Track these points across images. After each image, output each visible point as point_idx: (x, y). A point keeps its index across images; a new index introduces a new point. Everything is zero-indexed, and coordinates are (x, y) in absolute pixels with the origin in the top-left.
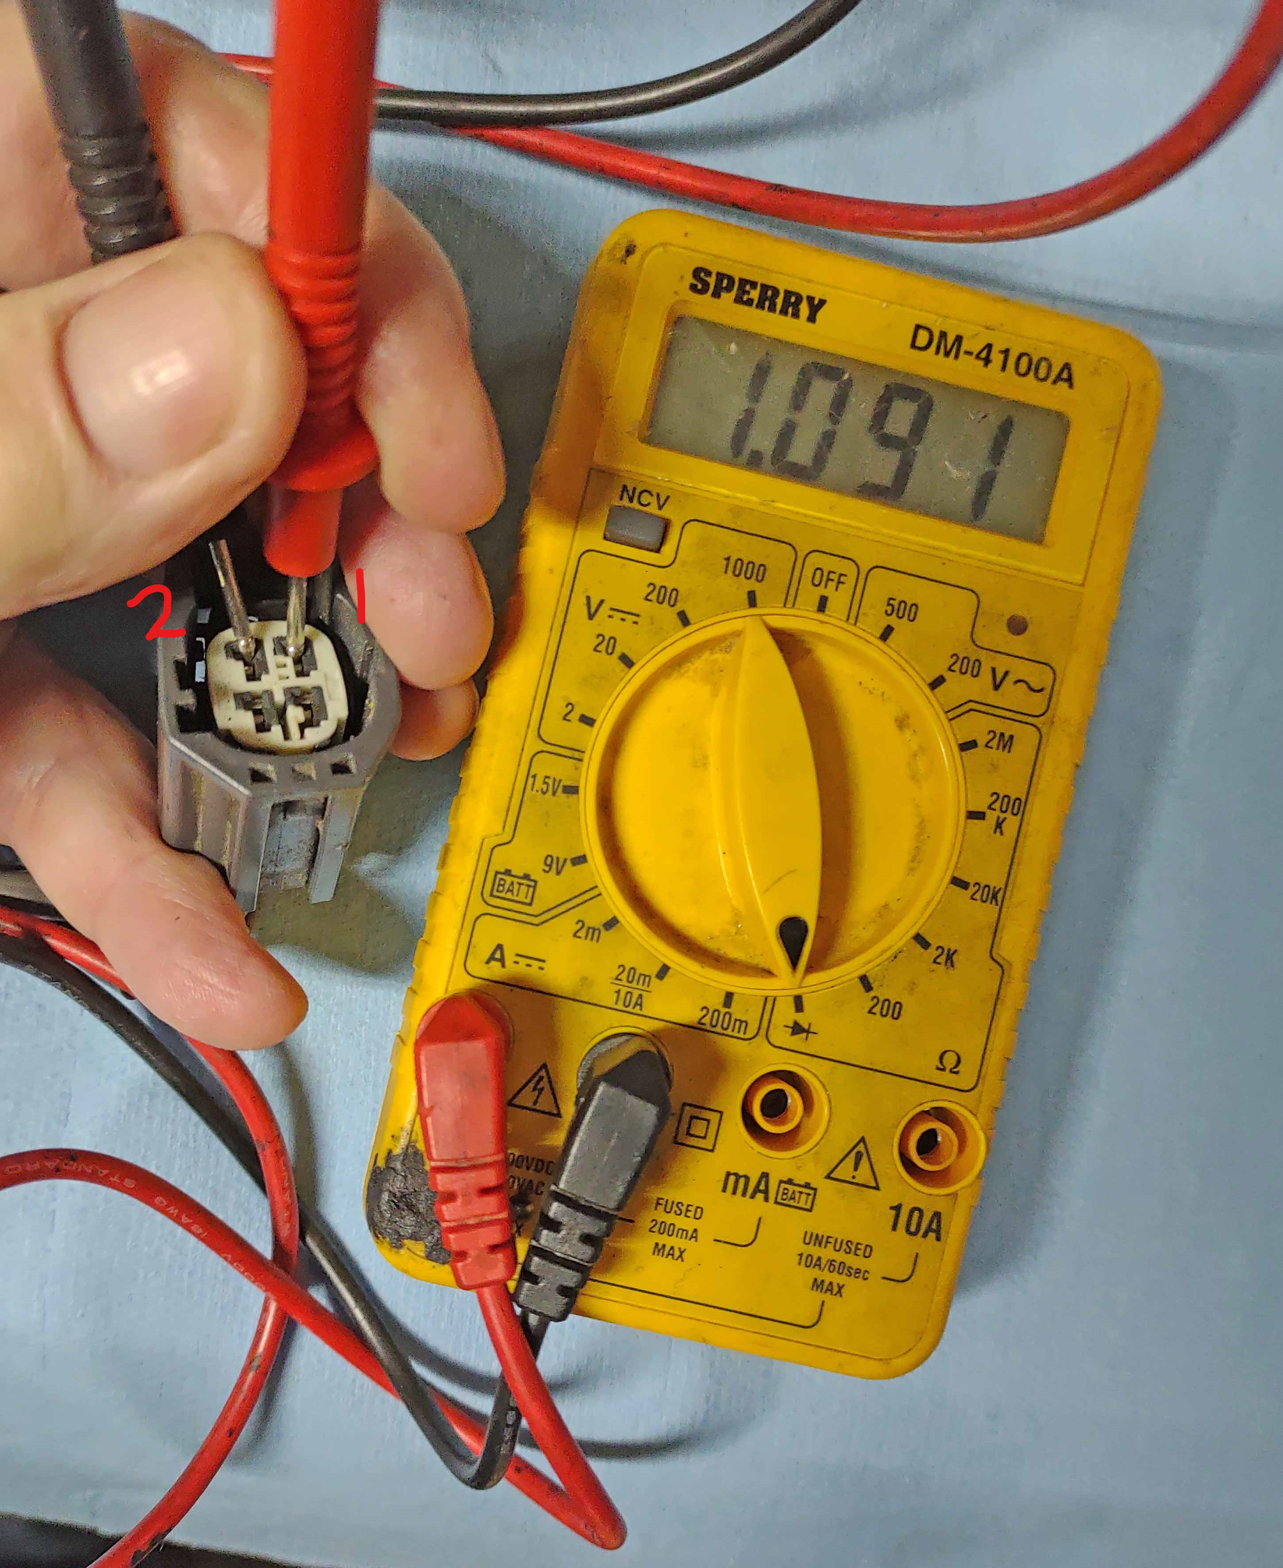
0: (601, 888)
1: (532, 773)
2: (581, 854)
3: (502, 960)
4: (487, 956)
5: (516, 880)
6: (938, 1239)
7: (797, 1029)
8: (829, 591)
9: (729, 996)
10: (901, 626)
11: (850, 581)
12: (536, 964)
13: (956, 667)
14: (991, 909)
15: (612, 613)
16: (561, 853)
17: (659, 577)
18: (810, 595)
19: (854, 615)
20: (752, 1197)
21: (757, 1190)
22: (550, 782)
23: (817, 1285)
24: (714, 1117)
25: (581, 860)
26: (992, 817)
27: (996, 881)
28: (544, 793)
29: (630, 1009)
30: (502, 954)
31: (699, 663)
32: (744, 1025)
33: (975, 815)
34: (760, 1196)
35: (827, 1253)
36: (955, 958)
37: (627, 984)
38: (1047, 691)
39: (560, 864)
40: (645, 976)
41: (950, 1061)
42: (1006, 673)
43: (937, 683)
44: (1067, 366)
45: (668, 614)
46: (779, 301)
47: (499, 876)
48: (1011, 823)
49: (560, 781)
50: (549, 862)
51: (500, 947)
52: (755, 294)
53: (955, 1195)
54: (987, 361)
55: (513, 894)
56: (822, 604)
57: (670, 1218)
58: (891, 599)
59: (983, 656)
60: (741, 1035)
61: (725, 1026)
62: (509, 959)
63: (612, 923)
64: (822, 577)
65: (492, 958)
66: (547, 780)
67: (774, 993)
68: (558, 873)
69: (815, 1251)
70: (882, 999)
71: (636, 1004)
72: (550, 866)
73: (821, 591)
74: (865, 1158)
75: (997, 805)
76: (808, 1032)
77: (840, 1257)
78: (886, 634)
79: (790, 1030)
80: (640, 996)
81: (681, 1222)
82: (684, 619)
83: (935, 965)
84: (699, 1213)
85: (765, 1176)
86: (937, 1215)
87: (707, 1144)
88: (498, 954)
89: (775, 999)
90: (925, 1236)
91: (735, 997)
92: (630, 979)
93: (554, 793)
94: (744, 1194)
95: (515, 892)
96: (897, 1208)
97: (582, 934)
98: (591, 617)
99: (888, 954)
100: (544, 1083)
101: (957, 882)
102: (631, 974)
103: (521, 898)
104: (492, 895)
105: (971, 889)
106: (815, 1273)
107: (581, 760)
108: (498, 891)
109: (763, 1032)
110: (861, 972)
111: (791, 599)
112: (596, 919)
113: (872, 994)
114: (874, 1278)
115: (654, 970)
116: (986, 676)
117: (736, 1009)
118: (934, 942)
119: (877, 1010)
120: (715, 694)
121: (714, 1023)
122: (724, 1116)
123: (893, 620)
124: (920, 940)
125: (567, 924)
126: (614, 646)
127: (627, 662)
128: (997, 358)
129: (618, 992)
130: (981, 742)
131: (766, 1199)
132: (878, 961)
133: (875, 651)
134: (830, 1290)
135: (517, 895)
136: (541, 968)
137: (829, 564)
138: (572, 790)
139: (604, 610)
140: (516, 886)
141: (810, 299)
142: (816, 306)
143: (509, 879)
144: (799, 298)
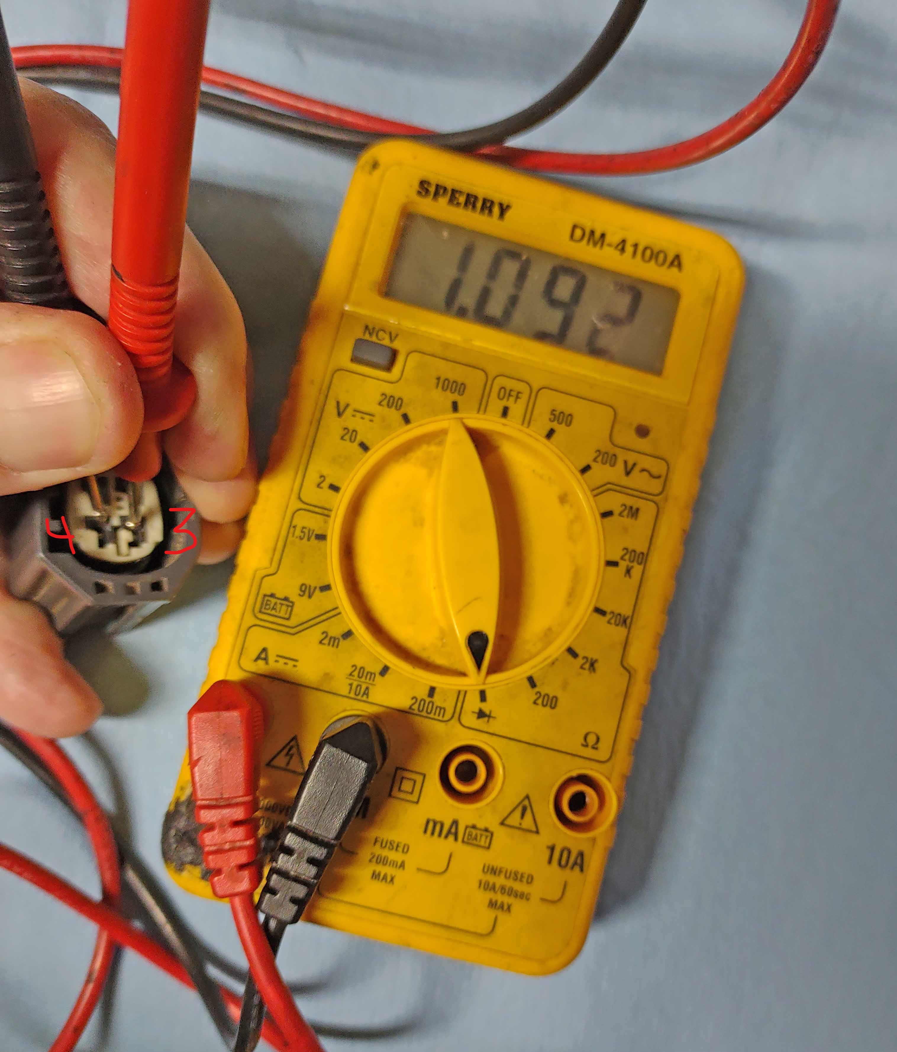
0: (341, 609)
1: (294, 524)
2: (326, 583)
3: (266, 659)
4: (254, 656)
5: (279, 601)
6: (582, 870)
7: (481, 714)
8: (510, 403)
9: (432, 691)
10: (561, 429)
11: (524, 397)
12: (291, 663)
13: (599, 459)
14: (622, 631)
15: (355, 413)
16: (312, 582)
17: (389, 390)
18: (496, 405)
19: (527, 420)
20: (446, 837)
21: (449, 832)
22: (306, 531)
23: (492, 904)
24: (419, 779)
25: (326, 588)
26: (623, 565)
27: (626, 611)
28: (301, 539)
29: (359, 697)
30: (266, 655)
31: (420, 453)
32: (442, 711)
33: (611, 564)
34: (451, 838)
35: (500, 881)
36: (596, 665)
37: (358, 679)
38: (663, 478)
39: (312, 590)
40: (371, 674)
41: (592, 739)
42: (634, 465)
43: (585, 470)
44: (677, 257)
45: (395, 415)
46: (479, 205)
47: (267, 598)
48: (637, 570)
49: (314, 531)
50: (303, 589)
51: (264, 650)
52: (462, 199)
53: (594, 840)
54: (623, 250)
55: (276, 612)
56: (505, 412)
57: (385, 853)
58: (554, 410)
59: (618, 451)
60: (440, 718)
61: (429, 711)
62: (271, 659)
63: (348, 634)
64: (505, 393)
65: (258, 658)
66: (304, 530)
67: (465, 688)
68: (310, 597)
69: (492, 879)
70: (543, 694)
71: (364, 694)
72: (304, 592)
73: (504, 403)
74: (528, 812)
75: (627, 557)
76: (489, 716)
77: (509, 883)
78: (550, 434)
79: (476, 715)
80: (367, 688)
81: (393, 856)
82: (406, 419)
83: (581, 671)
84: (406, 849)
85: (455, 823)
86: (581, 854)
87: (414, 798)
88: (263, 655)
89: (466, 692)
90: (572, 868)
91: (437, 691)
92: (361, 675)
93: (309, 539)
94: (440, 835)
95: (278, 610)
96: (552, 849)
97: (326, 641)
98: (340, 414)
99: (549, 661)
100: (294, 750)
101: (598, 611)
102: (361, 672)
103: (282, 614)
104: (260, 612)
105: (608, 616)
106: (490, 895)
107: (328, 516)
108: (265, 608)
109: (457, 715)
110: (528, 674)
111: (483, 407)
112: (336, 630)
113: (537, 689)
114: (535, 899)
115: (378, 669)
116: (620, 466)
117: (438, 700)
118: (581, 653)
119: (540, 701)
120: (429, 475)
121: (421, 708)
122: (427, 777)
123: (555, 425)
124: (571, 651)
125: (315, 633)
126: (356, 437)
127: (364, 447)
128: (629, 249)
129: (351, 685)
130: (616, 512)
131: (456, 839)
132: (542, 666)
133: (542, 445)
134: (502, 907)
135: (280, 611)
136: (295, 666)
137: (510, 384)
138: (322, 537)
139: (349, 411)
140: (279, 606)
141: (501, 205)
142: (504, 209)
143: (273, 600)
144: (492, 203)
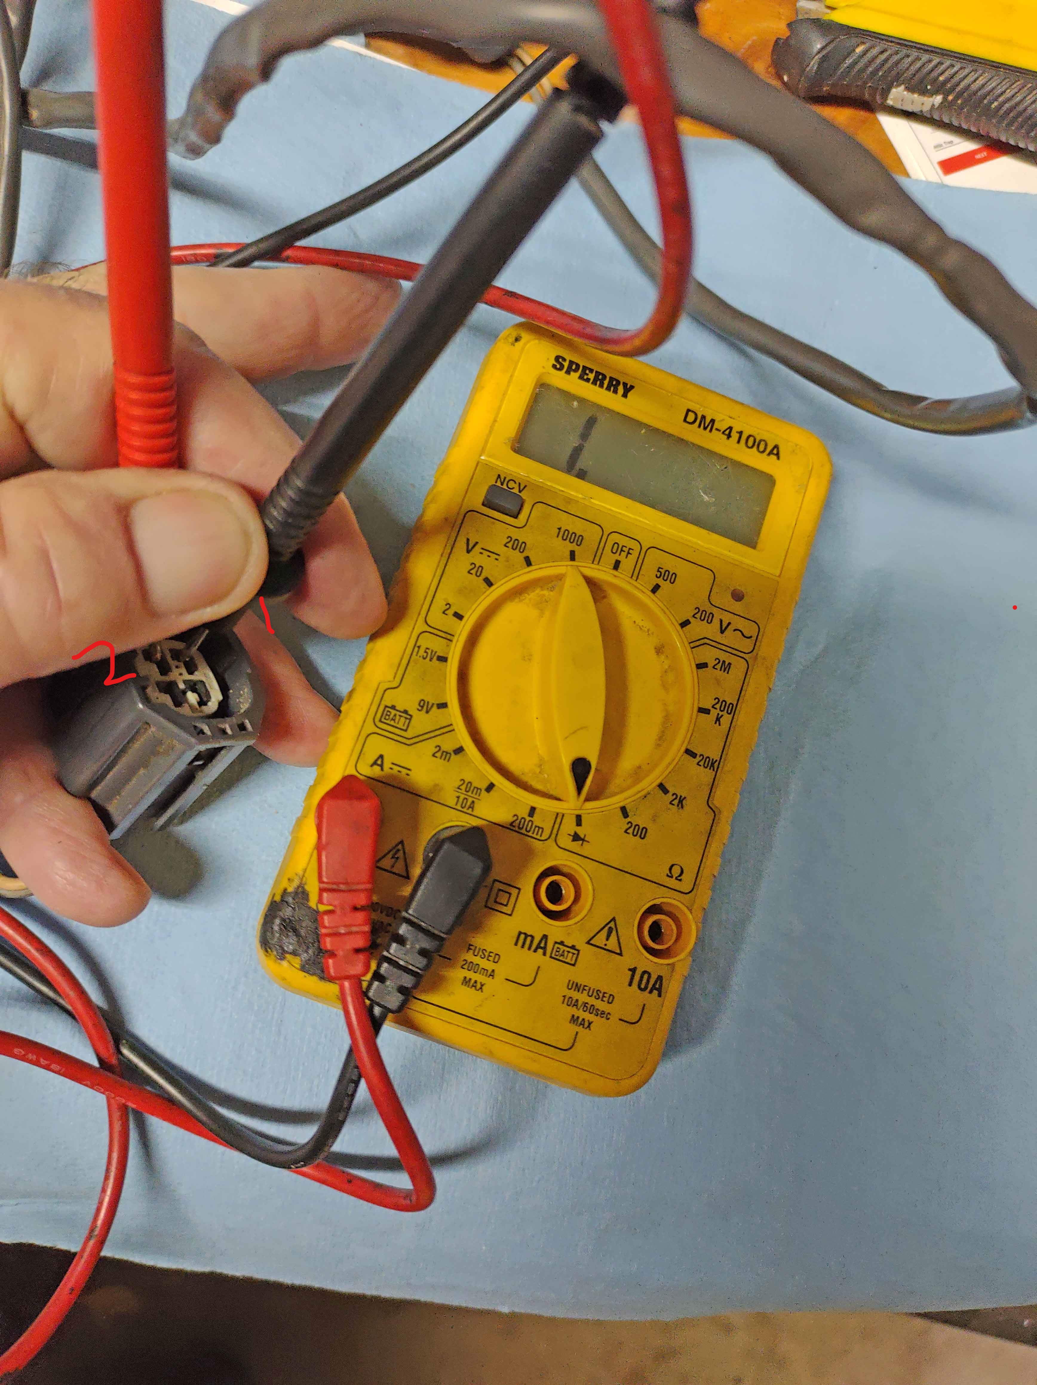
0: (455, 726)
1: (418, 644)
2: (444, 702)
3: (381, 766)
4: (372, 761)
5: (398, 713)
6: (660, 995)
7: (576, 837)
8: (622, 557)
9: (533, 810)
10: (665, 585)
11: (635, 554)
12: (404, 771)
13: (698, 616)
14: (710, 773)
15: (482, 551)
16: (431, 700)
17: (515, 534)
18: (610, 559)
19: (636, 574)
20: (535, 951)
21: (538, 947)
22: (429, 652)
23: (574, 1019)
24: (514, 892)
25: (443, 706)
26: (714, 713)
27: (715, 755)
28: (424, 659)
29: (465, 810)
30: (382, 762)
31: (533, 595)
32: (541, 830)
33: (702, 710)
34: (540, 951)
35: (583, 997)
36: (684, 802)
37: (465, 793)
38: (754, 638)
39: (429, 706)
40: (478, 789)
41: (676, 871)
42: (729, 624)
43: (685, 624)
44: (776, 447)
45: (518, 557)
46: (606, 383)
47: (387, 709)
48: (726, 719)
49: (436, 652)
50: (422, 704)
51: (381, 757)
52: (592, 376)
53: (673, 965)
54: (729, 436)
55: (395, 722)
56: (617, 565)
57: (477, 960)
58: (660, 568)
59: (715, 611)
60: (538, 837)
61: (528, 829)
62: (387, 765)
63: (459, 750)
64: (618, 549)
65: (375, 763)
66: (427, 650)
67: (564, 812)
68: (427, 712)
69: (575, 995)
70: (634, 824)
71: (470, 807)
72: (422, 707)
73: (616, 557)
74: (614, 932)
75: (718, 706)
76: (583, 840)
77: (592, 1001)
78: (655, 589)
79: (571, 838)
80: (473, 802)
81: (484, 963)
82: (528, 562)
83: (671, 806)
84: (496, 958)
85: (545, 937)
86: (660, 978)
87: (507, 910)
88: (379, 761)
89: (563, 815)
90: (651, 992)
91: (537, 811)
92: (468, 789)
93: (431, 660)
94: (529, 949)
95: (397, 721)
96: (633, 970)
97: (438, 755)
98: (468, 551)
99: (641, 794)
100: (400, 854)
101: (689, 752)
102: (468, 786)
103: (400, 725)
104: (380, 721)
105: (698, 759)
106: (574, 1011)
107: (451, 641)
108: (385, 719)
109: (553, 836)
110: (622, 804)
111: (597, 559)
112: (448, 746)
113: (629, 819)
114: (614, 1019)
115: (484, 785)
116: (716, 624)
117: (537, 820)
118: (672, 790)
119: (630, 831)
120: (541, 615)
121: (521, 826)
122: (522, 891)
123: (660, 581)
124: (661, 786)
125: (429, 747)
126: (481, 572)
127: (489, 583)
128: (735, 436)
129: (458, 797)
130: (711, 665)
131: (544, 954)
132: (634, 798)
133: (647, 598)
134: (582, 1024)
135: (398, 723)
136: (408, 775)
137: (623, 541)
138: (443, 659)
139: (478, 549)
140: (398, 717)
141: (625, 385)
142: (628, 389)
143: (393, 712)
144: (618, 382)
